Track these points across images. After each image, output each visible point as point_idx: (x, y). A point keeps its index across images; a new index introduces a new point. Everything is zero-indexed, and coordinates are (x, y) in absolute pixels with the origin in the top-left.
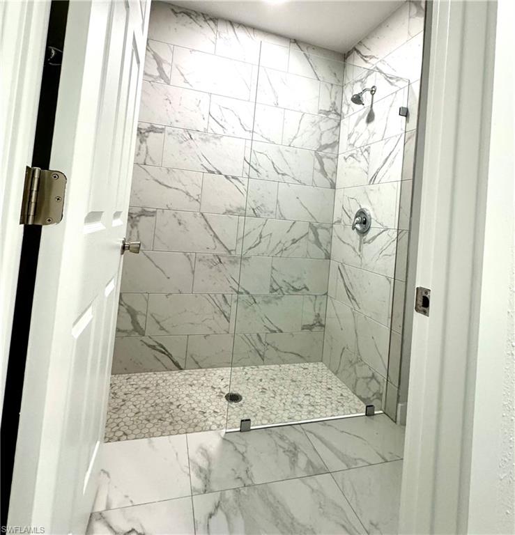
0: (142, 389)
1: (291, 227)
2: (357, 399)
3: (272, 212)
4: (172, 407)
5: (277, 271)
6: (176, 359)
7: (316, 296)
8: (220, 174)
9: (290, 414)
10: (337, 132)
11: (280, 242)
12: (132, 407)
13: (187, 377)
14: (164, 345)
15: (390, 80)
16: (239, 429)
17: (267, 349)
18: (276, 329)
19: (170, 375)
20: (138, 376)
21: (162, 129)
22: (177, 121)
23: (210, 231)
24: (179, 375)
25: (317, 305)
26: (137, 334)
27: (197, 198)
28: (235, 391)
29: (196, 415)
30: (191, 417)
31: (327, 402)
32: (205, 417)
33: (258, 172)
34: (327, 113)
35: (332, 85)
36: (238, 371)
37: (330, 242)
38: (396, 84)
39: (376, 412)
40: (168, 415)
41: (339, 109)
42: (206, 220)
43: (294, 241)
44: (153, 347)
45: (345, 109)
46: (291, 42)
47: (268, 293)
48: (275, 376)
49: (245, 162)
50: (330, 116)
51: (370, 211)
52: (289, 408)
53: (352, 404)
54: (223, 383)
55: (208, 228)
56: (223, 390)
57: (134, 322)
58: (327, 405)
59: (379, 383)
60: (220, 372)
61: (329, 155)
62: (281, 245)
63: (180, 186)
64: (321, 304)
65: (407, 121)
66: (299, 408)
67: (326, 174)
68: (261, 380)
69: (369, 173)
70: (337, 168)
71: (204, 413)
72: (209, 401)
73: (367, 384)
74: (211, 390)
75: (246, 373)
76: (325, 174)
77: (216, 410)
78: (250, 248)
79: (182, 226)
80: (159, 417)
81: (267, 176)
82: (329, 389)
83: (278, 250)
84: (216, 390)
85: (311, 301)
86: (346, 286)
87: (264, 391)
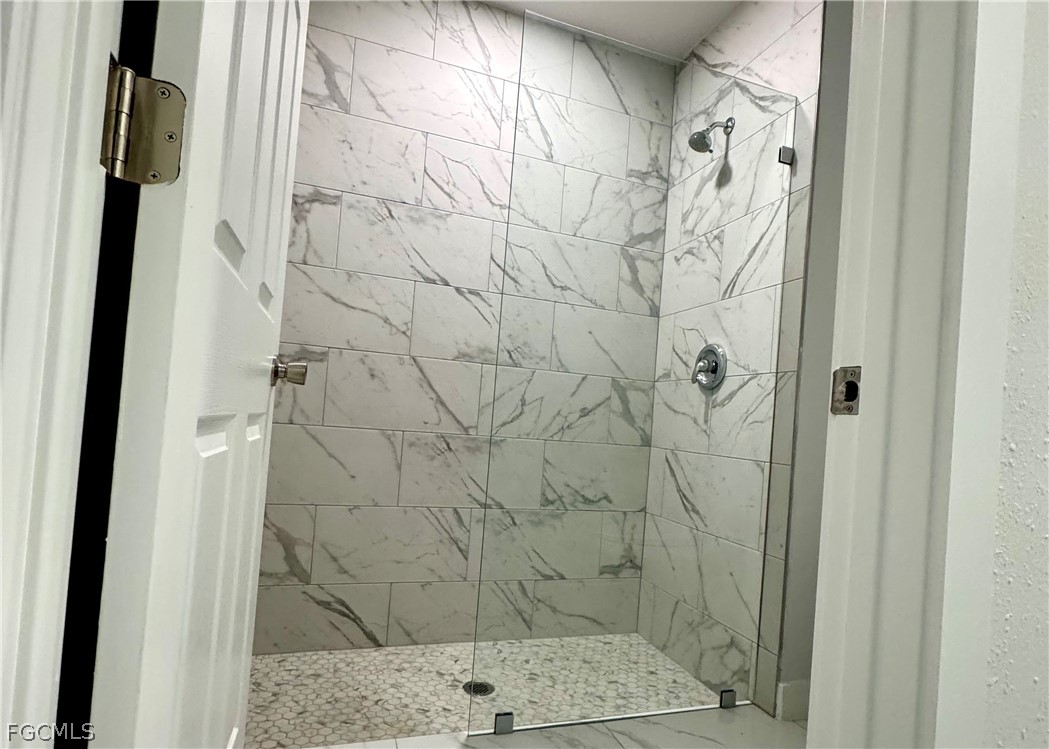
0: (308, 677)
1: (579, 386)
2: (702, 687)
3: (543, 358)
4: (365, 703)
5: (554, 467)
6: (370, 627)
7: (625, 513)
8: (447, 284)
9: (584, 711)
10: (661, 212)
11: (558, 413)
12: (292, 704)
13: (390, 657)
14: (348, 603)
15: (761, 103)
16: (492, 731)
17: (538, 610)
18: (553, 574)
19: (359, 655)
20: (299, 658)
21: (338, 197)
22: (365, 183)
23: (430, 391)
24: (375, 656)
25: (628, 529)
26: (296, 580)
27: (404, 328)
28: (481, 678)
29: (410, 715)
30: (403, 718)
31: (650, 693)
32: (427, 717)
33: (516, 282)
34: (644, 176)
35: (651, 123)
36: (486, 648)
37: (650, 415)
38: (772, 108)
39: (737, 703)
40: (358, 716)
41: (665, 168)
42: (421, 370)
43: (585, 413)
44: (326, 605)
45: (675, 170)
46: (575, 40)
47: (536, 507)
48: (553, 655)
49: (493, 264)
50: (648, 183)
51: (724, 349)
52: (581, 701)
53: (694, 694)
54: (457, 667)
55: (425, 385)
56: (457, 677)
57: (291, 558)
58: (651, 696)
59: (742, 652)
60: (450, 649)
61: (647, 254)
62: (559, 419)
63: (370, 305)
64: (634, 527)
65: (793, 173)
66: (598, 702)
67: (642, 290)
68: (527, 662)
69: (722, 278)
70: (661, 277)
71: (428, 711)
72: (434, 693)
73: (722, 657)
74: (437, 678)
75: (500, 652)
76: (640, 290)
77: (448, 707)
78: (504, 424)
79: (376, 380)
80: (344, 718)
81: (534, 291)
82: (652, 673)
83: (555, 427)
84: (446, 677)
85: (617, 522)
86: (679, 490)
87: (533, 677)
